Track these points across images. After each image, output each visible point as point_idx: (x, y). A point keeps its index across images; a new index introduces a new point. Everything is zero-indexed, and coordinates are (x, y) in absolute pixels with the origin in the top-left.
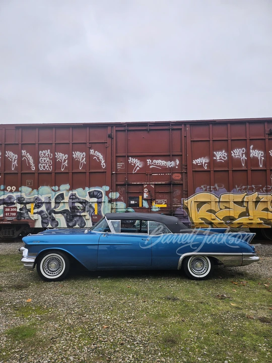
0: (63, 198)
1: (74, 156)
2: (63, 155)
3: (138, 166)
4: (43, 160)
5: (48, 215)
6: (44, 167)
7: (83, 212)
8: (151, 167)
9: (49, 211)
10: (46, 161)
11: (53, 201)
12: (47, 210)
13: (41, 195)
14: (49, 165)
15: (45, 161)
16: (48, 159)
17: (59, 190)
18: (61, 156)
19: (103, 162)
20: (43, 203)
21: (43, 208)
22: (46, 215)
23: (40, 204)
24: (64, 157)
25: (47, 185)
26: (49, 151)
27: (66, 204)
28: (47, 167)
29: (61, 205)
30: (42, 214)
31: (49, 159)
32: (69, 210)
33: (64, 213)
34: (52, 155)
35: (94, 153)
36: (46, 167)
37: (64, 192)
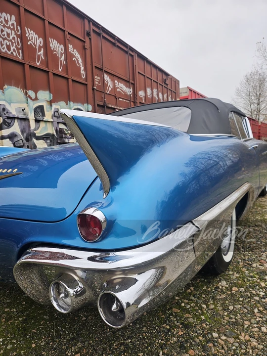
0: (44, 115)
1: (51, 45)
2: (37, 36)
3: (110, 86)
4: (5, 33)
5: (25, 141)
6: (9, 48)
7: (71, 138)
8: (118, 90)
9: (25, 135)
10: (11, 37)
11: (31, 117)
12: (22, 132)
13: (10, 104)
14: (16, 47)
15: (8, 35)
16: (13, 35)
17: (36, 99)
18: (34, 38)
19: (82, 68)
20: (15, 118)
21: (16, 128)
22: (21, 142)
23: (9, 121)
24: (38, 41)
25: (17, 85)
26: (13, 17)
27: (48, 123)
28: (14, 50)
29: (42, 125)
30: (15, 140)
31: (16, 34)
32: (55, 133)
33: (47, 138)
34: (19, 27)
35: (73, 51)
36: (12, 49)
37: (45, 104)
